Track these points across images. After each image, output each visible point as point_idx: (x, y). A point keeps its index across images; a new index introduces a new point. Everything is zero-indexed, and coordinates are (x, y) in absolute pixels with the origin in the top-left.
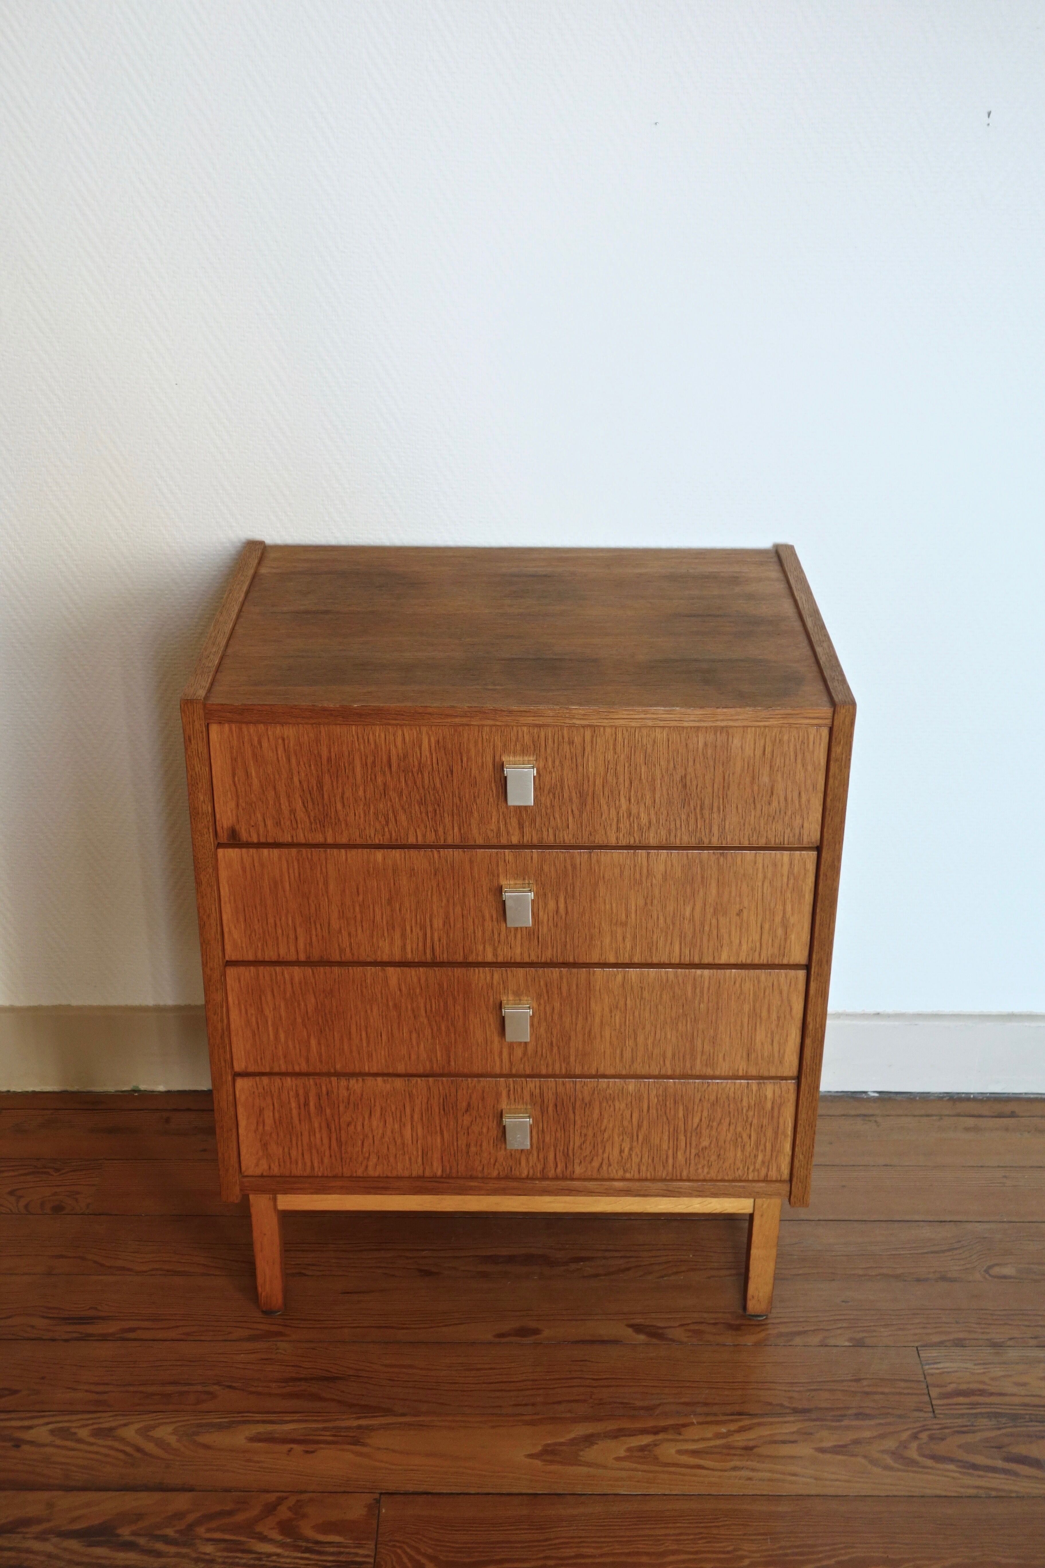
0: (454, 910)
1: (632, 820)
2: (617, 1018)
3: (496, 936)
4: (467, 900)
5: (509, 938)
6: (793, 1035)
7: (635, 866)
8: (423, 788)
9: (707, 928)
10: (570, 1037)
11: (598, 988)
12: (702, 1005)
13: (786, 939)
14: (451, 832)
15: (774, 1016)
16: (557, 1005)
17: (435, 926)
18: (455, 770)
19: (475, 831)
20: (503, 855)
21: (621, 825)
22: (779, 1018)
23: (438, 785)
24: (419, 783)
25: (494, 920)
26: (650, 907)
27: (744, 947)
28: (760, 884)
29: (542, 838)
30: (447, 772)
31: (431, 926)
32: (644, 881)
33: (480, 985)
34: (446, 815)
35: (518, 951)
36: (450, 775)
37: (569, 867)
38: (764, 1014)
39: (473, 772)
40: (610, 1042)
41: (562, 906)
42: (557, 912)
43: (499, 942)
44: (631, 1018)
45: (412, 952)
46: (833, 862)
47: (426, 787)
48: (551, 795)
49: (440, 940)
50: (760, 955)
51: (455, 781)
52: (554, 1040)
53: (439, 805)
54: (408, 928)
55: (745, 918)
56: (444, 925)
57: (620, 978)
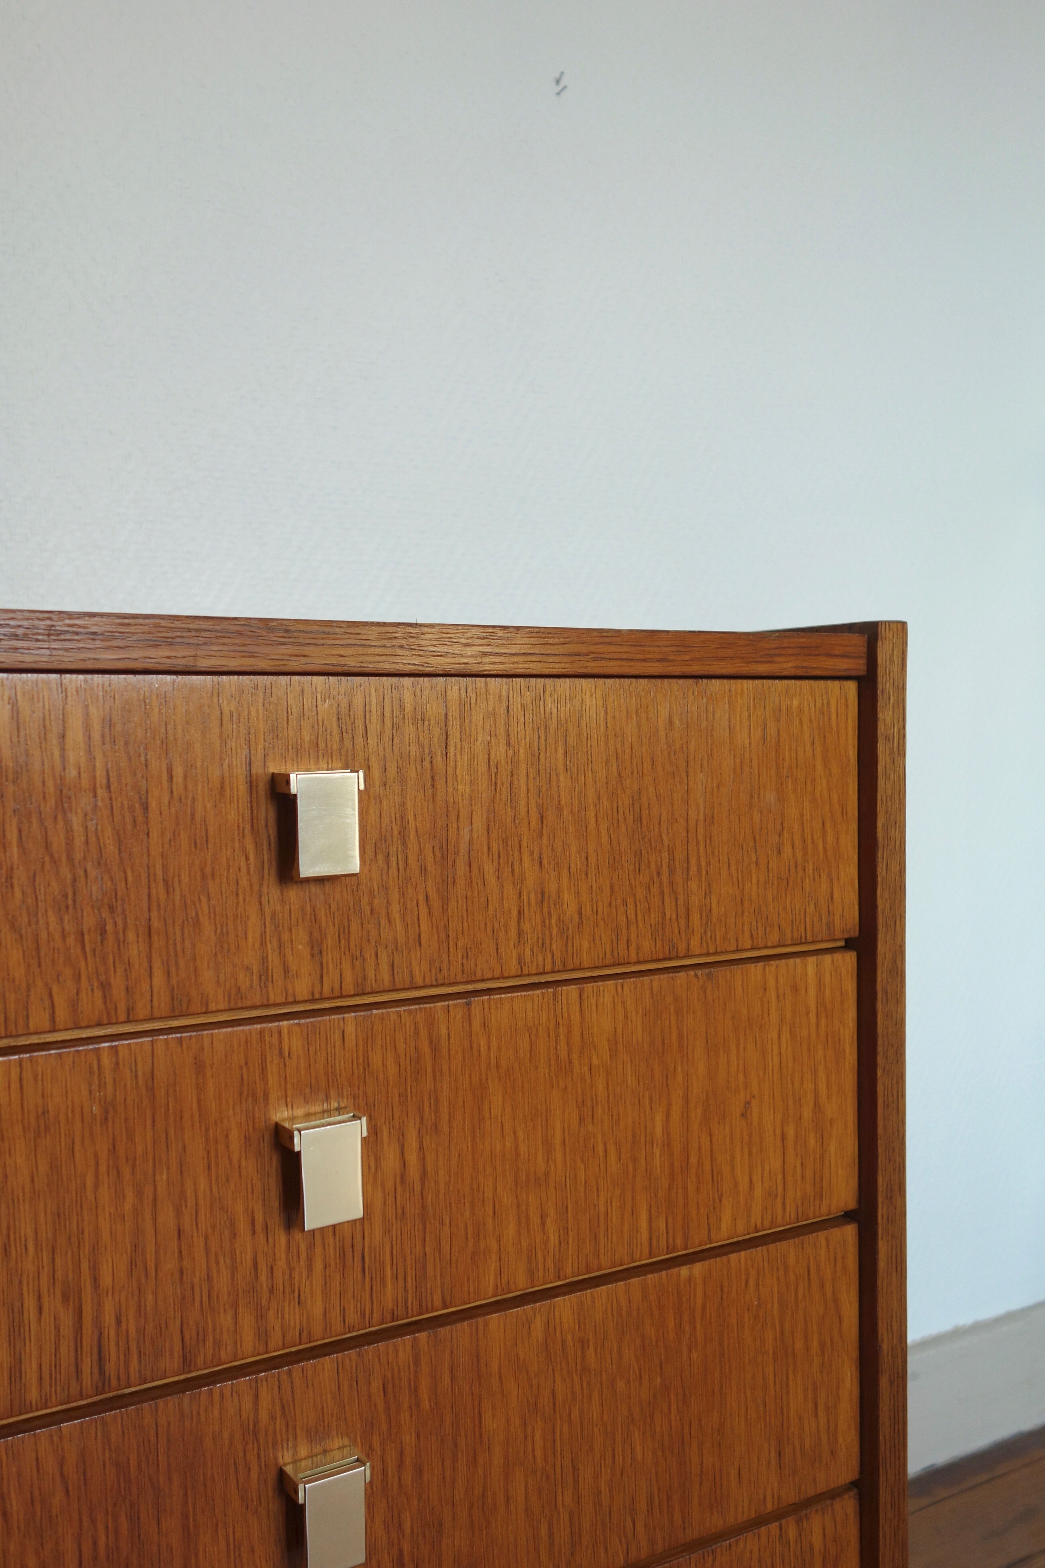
0: (155, 1220)
1: (546, 910)
2: (538, 1434)
3: (263, 1278)
4: (189, 1184)
5: (296, 1275)
6: (848, 1383)
7: (557, 1024)
8: (70, 859)
9: (693, 1160)
10: (441, 1524)
11: (495, 1366)
12: (695, 1355)
13: (822, 1156)
14: (146, 987)
15: (815, 1345)
16: (409, 1439)
17: (106, 1279)
18: (153, 805)
19: (207, 975)
20: (275, 1035)
21: (527, 927)
22: (822, 1345)
23: (111, 848)
24: (58, 841)
25: (259, 1228)
26: (590, 1128)
27: (758, 1191)
28: (774, 1034)
29: (365, 978)
30: (132, 809)
31: (95, 1281)
32: (576, 1062)
33: (226, 1436)
34: (131, 936)
35: (317, 1309)
36: (140, 819)
37: (426, 1049)
38: (799, 1345)
39: (199, 807)
40: (526, 1509)
41: (412, 1158)
42: (403, 1176)
43: (271, 1291)
44: (566, 1428)
45: (41, 1378)
46: (895, 962)
47: (78, 856)
48: (380, 857)
49: (119, 1322)
50: (784, 1204)
51: (154, 834)
52: (406, 1546)
53: (112, 909)
54: (30, 1303)
55: (755, 1119)
56: (130, 1273)
57: (538, 1324)
